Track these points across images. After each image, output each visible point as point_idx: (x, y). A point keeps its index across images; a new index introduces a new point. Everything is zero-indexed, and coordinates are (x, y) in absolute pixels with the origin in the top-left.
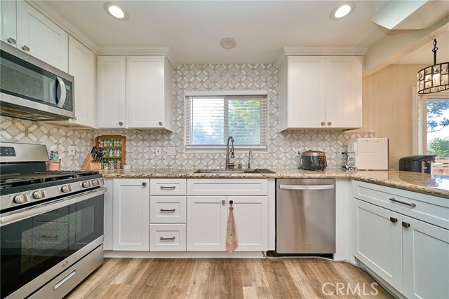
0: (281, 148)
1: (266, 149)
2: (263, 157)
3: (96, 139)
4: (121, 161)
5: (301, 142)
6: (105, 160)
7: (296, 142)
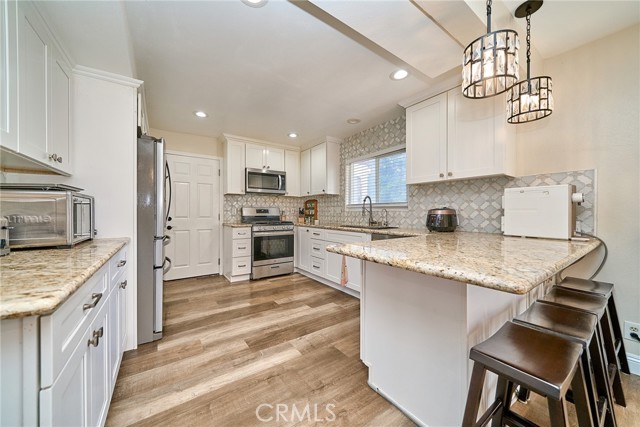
0: (421, 206)
1: (407, 207)
2: (404, 215)
3: (306, 203)
4: (314, 217)
5: (445, 198)
6: (307, 216)
7: (439, 197)
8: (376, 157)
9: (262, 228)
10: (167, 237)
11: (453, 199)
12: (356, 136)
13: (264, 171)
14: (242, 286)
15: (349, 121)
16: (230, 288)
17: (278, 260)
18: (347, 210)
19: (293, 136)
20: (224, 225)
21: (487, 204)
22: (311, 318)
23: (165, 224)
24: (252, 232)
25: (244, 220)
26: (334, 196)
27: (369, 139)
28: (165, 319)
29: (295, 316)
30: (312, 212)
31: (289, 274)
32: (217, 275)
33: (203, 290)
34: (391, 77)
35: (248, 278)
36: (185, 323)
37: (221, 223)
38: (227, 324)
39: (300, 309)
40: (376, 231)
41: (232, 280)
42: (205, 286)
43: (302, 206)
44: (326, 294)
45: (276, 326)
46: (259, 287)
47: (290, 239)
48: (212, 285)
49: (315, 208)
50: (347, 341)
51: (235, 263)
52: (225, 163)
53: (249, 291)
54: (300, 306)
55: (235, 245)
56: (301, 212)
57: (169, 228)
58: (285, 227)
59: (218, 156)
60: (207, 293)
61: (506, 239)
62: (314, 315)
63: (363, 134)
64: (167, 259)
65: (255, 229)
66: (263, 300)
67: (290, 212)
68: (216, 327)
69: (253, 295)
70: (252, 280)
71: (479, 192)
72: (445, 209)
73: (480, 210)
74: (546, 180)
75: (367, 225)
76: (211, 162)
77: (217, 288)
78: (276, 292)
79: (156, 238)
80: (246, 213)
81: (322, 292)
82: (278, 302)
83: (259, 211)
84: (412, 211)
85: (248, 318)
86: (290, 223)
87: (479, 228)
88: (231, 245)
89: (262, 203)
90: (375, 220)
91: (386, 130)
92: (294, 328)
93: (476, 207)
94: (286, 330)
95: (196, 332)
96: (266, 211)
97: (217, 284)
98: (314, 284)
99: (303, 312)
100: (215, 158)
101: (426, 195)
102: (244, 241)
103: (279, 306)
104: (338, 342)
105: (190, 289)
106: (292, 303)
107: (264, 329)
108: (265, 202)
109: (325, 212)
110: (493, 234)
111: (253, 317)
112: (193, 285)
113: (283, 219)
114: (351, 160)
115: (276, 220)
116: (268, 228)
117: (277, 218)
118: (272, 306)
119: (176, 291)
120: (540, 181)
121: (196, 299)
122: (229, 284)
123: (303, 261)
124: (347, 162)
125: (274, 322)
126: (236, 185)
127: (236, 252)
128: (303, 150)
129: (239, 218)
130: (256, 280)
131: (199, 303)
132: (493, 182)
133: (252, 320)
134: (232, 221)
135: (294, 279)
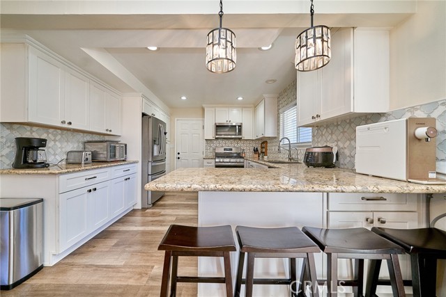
3: (262, 143)
4: (265, 153)
9: (221, 160)
12: (285, 90)
13: (226, 124)
19: (240, 98)
24: (215, 162)
49: (266, 148)
56: (255, 151)
57: (179, 158)
58: (237, 160)
65: (217, 160)
72: (326, 146)
75: (287, 160)
80: (218, 151)
83: (226, 150)
89: (228, 144)
96: (231, 150)
100: (201, 119)
101: (322, 135)
108: (231, 144)
113: (243, 155)
114: (282, 109)
117: (239, 154)
124: (280, 111)
128: (256, 106)
129: (214, 154)
134: (210, 155)
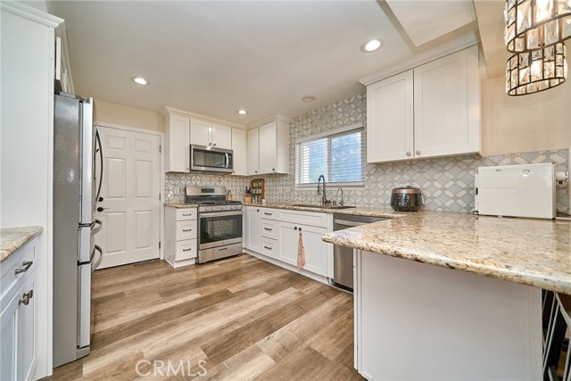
0: (379, 185)
1: (363, 186)
2: (360, 194)
3: (252, 182)
4: (261, 196)
5: (406, 177)
6: (254, 195)
7: (399, 176)
8: (328, 136)
9: (209, 208)
10: (97, 222)
11: (414, 178)
12: (307, 116)
13: (208, 148)
14: (187, 272)
15: (303, 99)
16: (174, 275)
17: (226, 242)
18: (297, 189)
19: (242, 112)
20: (165, 205)
21: (451, 183)
22: (273, 309)
23: (94, 206)
24: (198, 213)
25: (189, 200)
26: (283, 175)
27: (321, 119)
28: (94, 322)
29: (254, 308)
30: (259, 191)
31: (237, 256)
32: (157, 260)
33: (143, 279)
34: (362, 48)
35: (193, 262)
36: (121, 326)
37: (163, 202)
38: (174, 325)
39: (258, 298)
40: (339, 211)
41: (176, 266)
42: (145, 274)
43: (249, 185)
44: (282, 277)
45: (236, 322)
46: (207, 273)
47: (238, 220)
48: (153, 272)
49: (262, 187)
50: (321, 337)
51: (179, 247)
52: (167, 139)
53: (194, 278)
54: (257, 294)
55: (179, 227)
56: (248, 192)
57: (100, 210)
58: (233, 207)
59: (158, 130)
60: (148, 283)
61: (480, 218)
62: (274, 304)
63: (314, 113)
64: (97, 247)
65: (202, 209)
66: (214, 288)
67: (236, 191)
68: (162, 330)
69: (201, 283)
70: (198, 264)
71: (443, 171)
72: (409, 188)
73: (443, 189)
74: (517, 159)
76: (152, 137)
77: (158, 276)
78: (227, 277)
79: (81, 225)
80: (190, 192)
81: (277, 274)
82: (233, 290)
83: (203, 190)
84: (369, 190)
85: (200, 315)
86: (239, 203)
87: (443, 207)
88: (175, 227)
89: (207, 182)
90: (328, 199)
91: (340, 110)
92: (257, 324)
93: (439, 186)
94: (248, 327)
95: (136, 340)
96: (212, 190)
97: (158, 271)
98: (265, 266)
99: (262, 302)
100: (156, 133)
101: (385, 174)
102: (189, 223)
103: (233, 295)
104: (313, 339)
105: (126, 279)
106: (247, 290)
107: (222, 329)
108: (211, 181)
109: (272, 191)
110: (458, 213)
111: (206, 312)
112: (129, 274)
113: (230, 199)
114: (301, 140)
115: (222, 200)
116: (215, 208)
117: (223, 198)
118: (226, 296)
119: (109, 283)
120: (509, 160)
121: (134, 291)
122: (172, 271)
123: (253, 242)
124: (297, 141)
125: (233, 317)
126: (180, 162)
127: (180, 235)
128: (250, 128)
129: (183, 198)
130: (202, 264)
131: (138, 297)
132: (435, 163)
133: (205, 316)
134: (174, 201)
135: (243, 261)
